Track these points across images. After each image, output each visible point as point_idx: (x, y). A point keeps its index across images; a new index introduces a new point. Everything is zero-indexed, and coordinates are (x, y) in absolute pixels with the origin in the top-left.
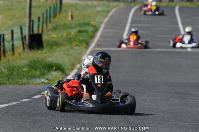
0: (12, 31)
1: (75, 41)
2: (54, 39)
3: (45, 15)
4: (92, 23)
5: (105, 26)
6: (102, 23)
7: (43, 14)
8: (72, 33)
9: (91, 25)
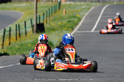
0: (25, 22)
1: (64, 27)
2: (53, 27)
3: (48, 12)
4: (78, 16)
5: (86, 18)
6: (84, 15)
7: (47, 11)
8: (64, 23)
9: (77, 17)
